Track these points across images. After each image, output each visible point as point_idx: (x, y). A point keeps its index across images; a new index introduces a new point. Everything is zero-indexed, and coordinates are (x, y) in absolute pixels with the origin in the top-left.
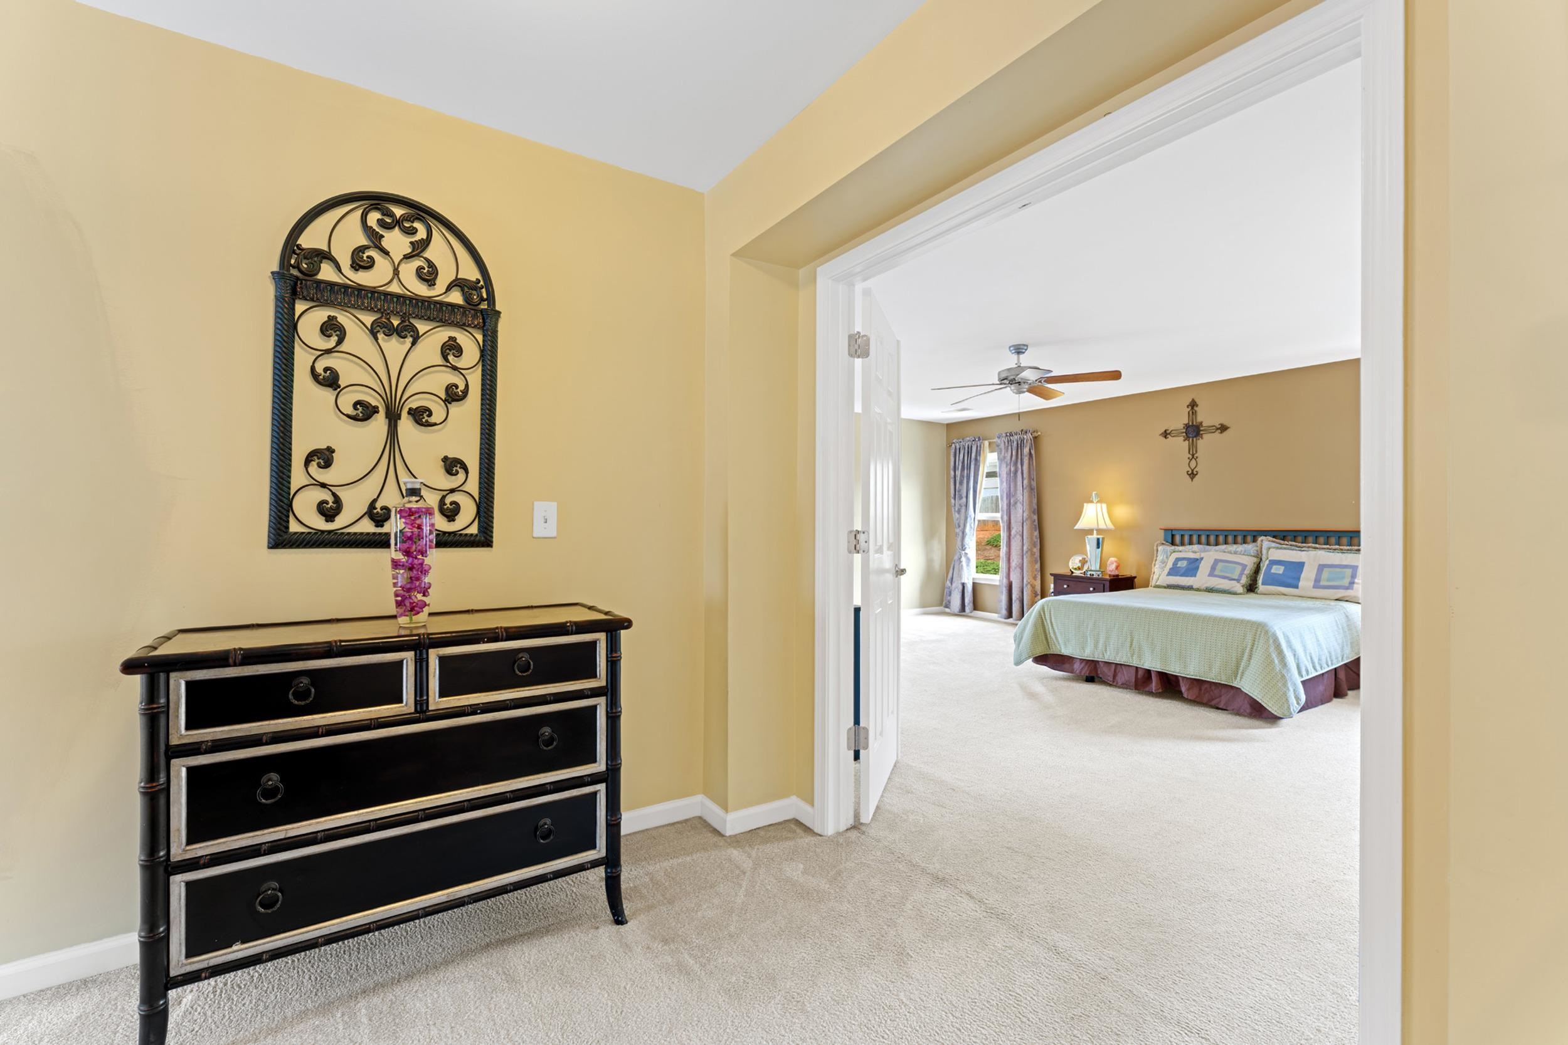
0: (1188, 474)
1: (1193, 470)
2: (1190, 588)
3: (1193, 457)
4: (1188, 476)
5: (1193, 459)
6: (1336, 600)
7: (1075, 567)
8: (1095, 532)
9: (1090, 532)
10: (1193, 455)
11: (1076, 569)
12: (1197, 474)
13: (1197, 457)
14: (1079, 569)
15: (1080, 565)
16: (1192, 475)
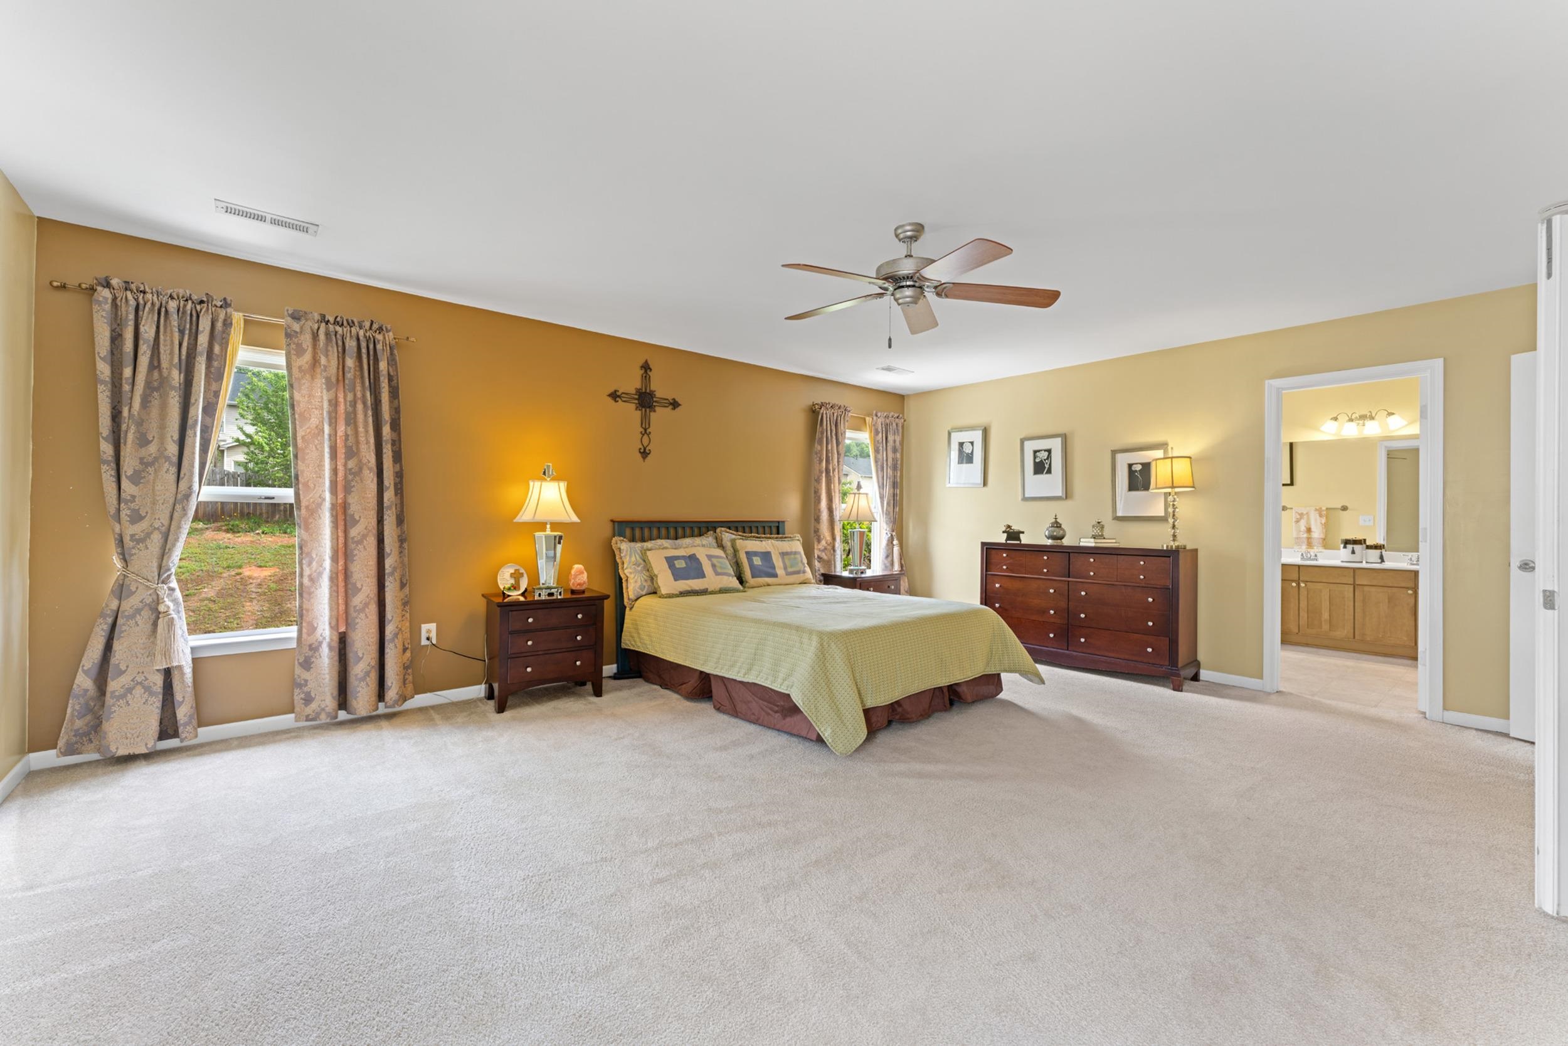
0: (640, 452)
1: (645, 449)
2: (704, 592)
3: (645, 432)
4: (640, 455)
5: (646, 436)
6: (800, 583)
7: (507, 586)
8: (548, 526)
9: (542, 526)
10: (645, 430)
11: (509, 589)
12: (649, 454)
13: (650, 433)
14: (515, 587)
15: (513, 581)
16: (645, 454)
